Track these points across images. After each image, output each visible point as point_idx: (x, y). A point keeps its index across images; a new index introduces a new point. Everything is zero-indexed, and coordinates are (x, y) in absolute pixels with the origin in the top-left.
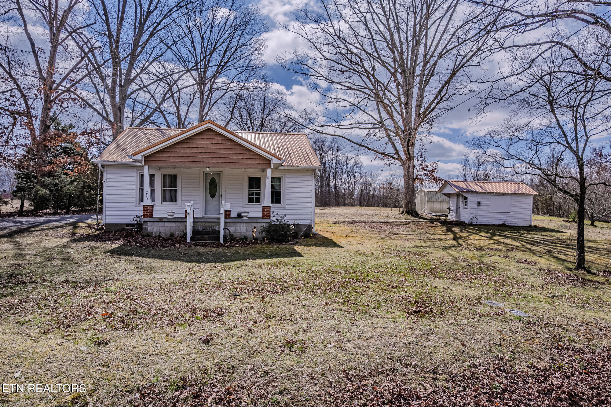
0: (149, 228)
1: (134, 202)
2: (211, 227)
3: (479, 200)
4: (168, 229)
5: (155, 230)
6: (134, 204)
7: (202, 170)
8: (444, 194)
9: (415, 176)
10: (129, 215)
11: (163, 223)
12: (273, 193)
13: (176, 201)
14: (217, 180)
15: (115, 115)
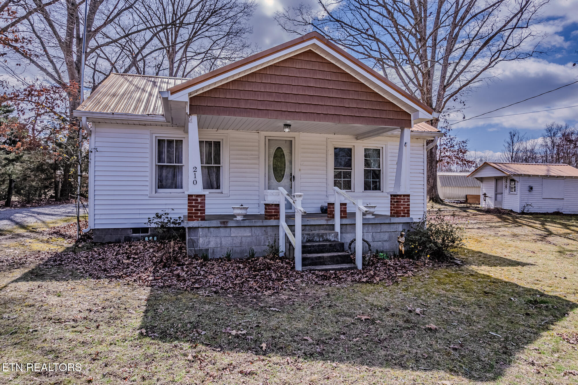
0: (201, 240)
1: (148, 188)
2: (322, 236)
3: (531, 184)
4: (237, 241)
5: (212, 245)
6: (147, 193)
7: (263, 134)
8: (476, 178)
9: (438, 160)
10: (138, 212)
11: (228, 230)
12: (367, 173)
13: (218, 187)
14: (286, 152)
15: (72, 77)
